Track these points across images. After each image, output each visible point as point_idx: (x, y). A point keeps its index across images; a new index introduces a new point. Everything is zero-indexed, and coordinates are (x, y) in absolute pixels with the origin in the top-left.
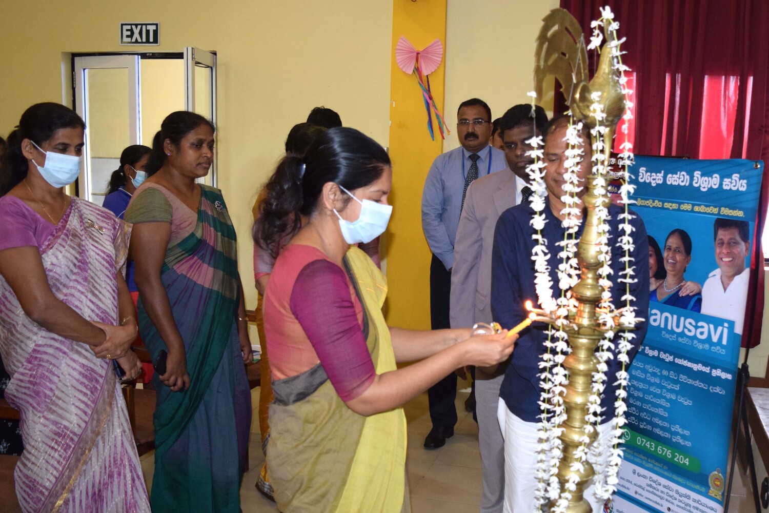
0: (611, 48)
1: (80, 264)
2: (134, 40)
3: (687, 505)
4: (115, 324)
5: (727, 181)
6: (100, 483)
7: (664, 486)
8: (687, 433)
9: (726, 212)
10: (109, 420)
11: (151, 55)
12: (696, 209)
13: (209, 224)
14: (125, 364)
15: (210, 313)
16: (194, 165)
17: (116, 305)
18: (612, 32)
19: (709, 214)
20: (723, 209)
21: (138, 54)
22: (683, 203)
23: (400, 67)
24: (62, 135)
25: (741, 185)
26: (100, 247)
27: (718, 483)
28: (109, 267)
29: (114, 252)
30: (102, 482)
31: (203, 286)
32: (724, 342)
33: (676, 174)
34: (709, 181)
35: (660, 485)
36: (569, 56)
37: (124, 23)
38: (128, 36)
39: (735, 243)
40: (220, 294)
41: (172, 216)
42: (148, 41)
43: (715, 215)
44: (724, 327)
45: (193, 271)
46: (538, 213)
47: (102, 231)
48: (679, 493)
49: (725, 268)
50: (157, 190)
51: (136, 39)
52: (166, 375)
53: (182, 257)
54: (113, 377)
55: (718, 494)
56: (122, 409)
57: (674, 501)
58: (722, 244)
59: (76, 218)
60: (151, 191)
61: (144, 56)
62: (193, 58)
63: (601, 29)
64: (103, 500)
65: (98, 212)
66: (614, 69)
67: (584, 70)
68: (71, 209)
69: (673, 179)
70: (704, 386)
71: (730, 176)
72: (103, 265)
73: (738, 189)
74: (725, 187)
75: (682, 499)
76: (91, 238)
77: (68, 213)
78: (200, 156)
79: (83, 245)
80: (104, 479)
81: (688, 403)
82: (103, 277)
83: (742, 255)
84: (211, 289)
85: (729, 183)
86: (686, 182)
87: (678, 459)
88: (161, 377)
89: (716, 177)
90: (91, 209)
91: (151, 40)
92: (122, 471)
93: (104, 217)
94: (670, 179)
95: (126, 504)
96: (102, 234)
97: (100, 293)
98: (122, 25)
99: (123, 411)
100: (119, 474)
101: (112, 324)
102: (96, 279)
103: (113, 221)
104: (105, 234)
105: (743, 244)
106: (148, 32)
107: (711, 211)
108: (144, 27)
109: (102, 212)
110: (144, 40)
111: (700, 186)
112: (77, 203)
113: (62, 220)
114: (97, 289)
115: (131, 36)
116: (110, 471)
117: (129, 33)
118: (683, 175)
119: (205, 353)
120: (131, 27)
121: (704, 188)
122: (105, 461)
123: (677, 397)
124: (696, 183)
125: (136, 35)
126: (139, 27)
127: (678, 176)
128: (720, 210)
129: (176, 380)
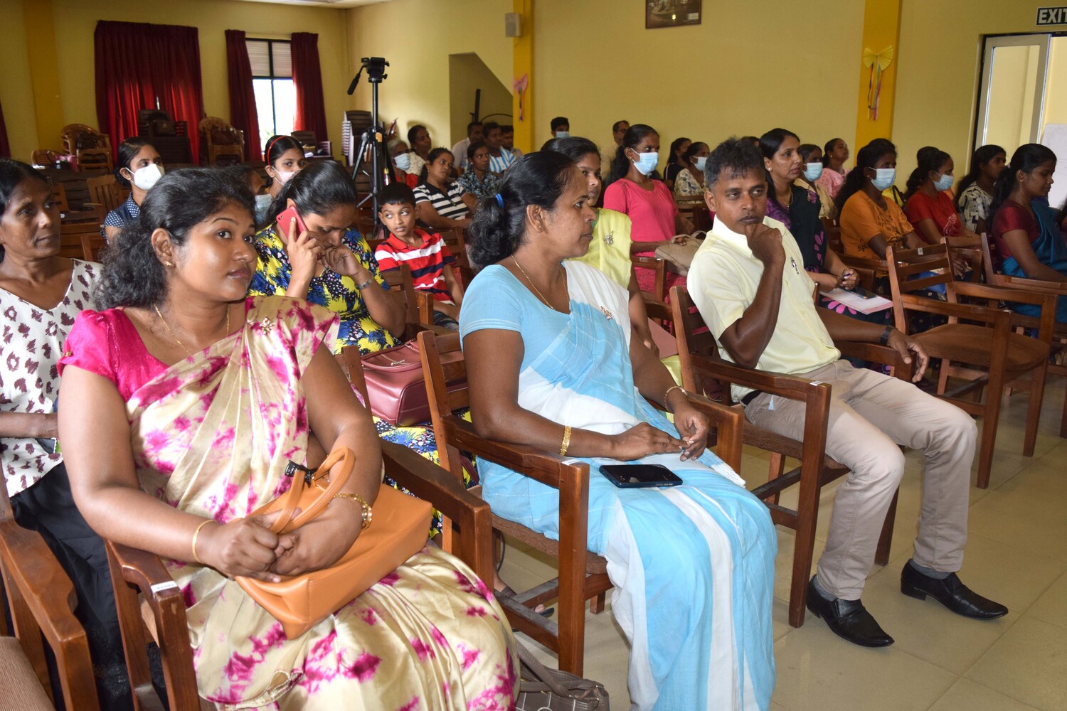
2: (1049, 21)
11: (1060, 33)
21: (1051, 33)
37: (1042, 8)
38: (1043, 19)
42: (1057, 22)
51: (1052, 21)
61: (1056, 34)
98: (1039, 9)
106: (1063, 14)
108: (1060, 10)
115: (1047, 19)
117: (1045, 16)
120: (1048, 11)
125: (1052, 17)
126: (1056, 10)
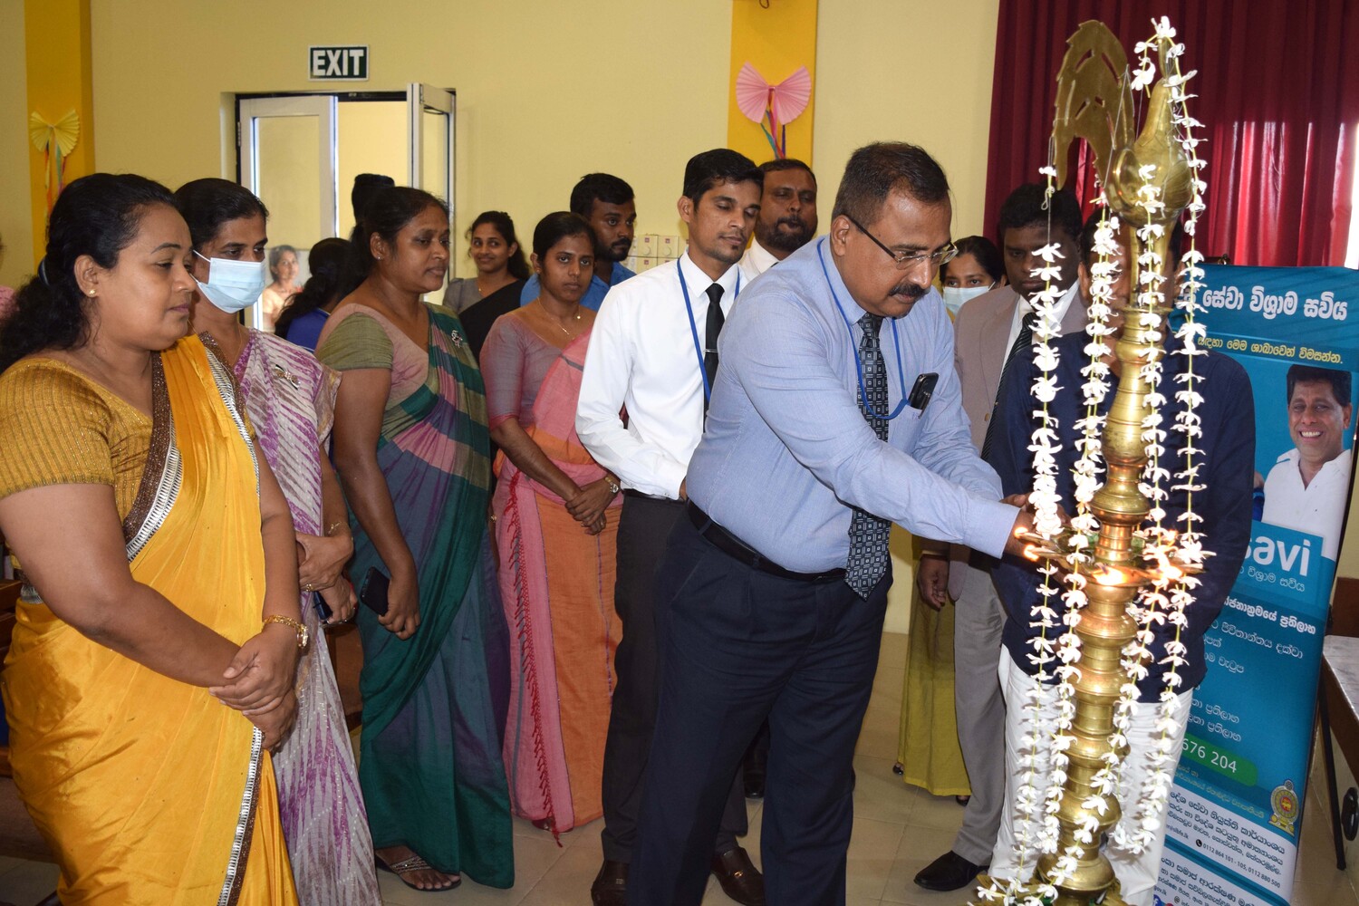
0: (1170, 88)
1: (265, 437)
2: (330, 73)
3: (1231, 838)
4: (317, 533)
5: (1311, 303)
6: (292, 788)
7: (1192, 805)
8: (1234, 719)
9: (1310, 355)
10: (309, 688)
11: (355, 95)
12: (1256, 348)
13: (446, 369)
14: (332, 598)
15: (451, 513)
16: (420, 272)
17: (319, 501)
18: (1172, 60)
19: (1278, 357)
20: (1303, 349)
21: (334, 94)
22: (1233, 339)
23: (744, 111)
24: (231, 230)
25: (1338, 311)
26: (294, 409)
27: (1289, 806)
28: (309, 442)
29: (315, 417)
30: (296, 785)
31: (440, 470)
32: (1304, 571)
33: (1221, 290)
34: (1279, 302)
35: (1184, 802)
36: (1106, 104)
37: (316, 46)
38: (320, 67)
39: (1325, 407)
40: (466, 483)
41: (392, 359)
42: (351, 75)
43: (1290, 359)
44: (1303, 546)
45: (424, 445)
46: (1046, 375)
47: (297, 384)
48: (1217, 818)
49: (1307, 449)
50: (369, 317)
51: (334, 72)
52: (389, 615)
53: (407, 424)
54: (314, 618)
55: (1288, 823)
56: (326, 669)
57: (1208, 830)
58: (1302, 407)
59: (258, 362)
60: (360, 319)
61: (344, 97)
62: (420, 100)
63: (1153, 55)
64: (298, 816)
65: (290, 353)
66: (1174, 125)
67: (1128, 127)
68: (249, 349)
69: (1215, 298)
70: (1267, 643)
71: (1316, 295)
72: (300, 439)
73: (1332, 316)
74: (1307, 314)
75: (1223, 827)
76: (280, 395)
77: (245, 354)
78: (429, 258)
79: (269, 407)
80: (300, 782)
81: (1237, 669)
82: (300, 458)
83: (1337, 428)
84: (453, 475)
85: (1316, 307)
86: (1238, 303)
87: (1218, 761)
88: (380, 618)
89: (1291, 296)
90: (279, 348)
91: (356, 72)
92: (329, 769)
93: (299, 361)
94: (1209, 298)
95: (335, 822)
96: (296, 388)
97: (296, 483)
98: (312, 50)
99: (327, 672)
100: (324, 774)
101: (313, 531)
102: (289, 460)
103: (312, 368)
104: (301, 388)
105: (1340, 408)
106: (351, 60)
107: (1282, 353)
108: (345, 52)
109: (296, 353)
110: (345, 72)
111: (1262, 310)
112: (259, 339)
113: (236, 367)
114: (290, 477)
115: (325, 67)
116: (309, 769)
117: (322, 62)
118: (1233, 292)
119: (444, 576)
120: (326, 53)
121: (1270, 313)
122: (302, 753)
123: (1217, 659)
124: (1256, 305)
125: (334, 65)
126: (338, 52)
127: (1223, 293)
128: (1298, 351)
129: (404, 622)
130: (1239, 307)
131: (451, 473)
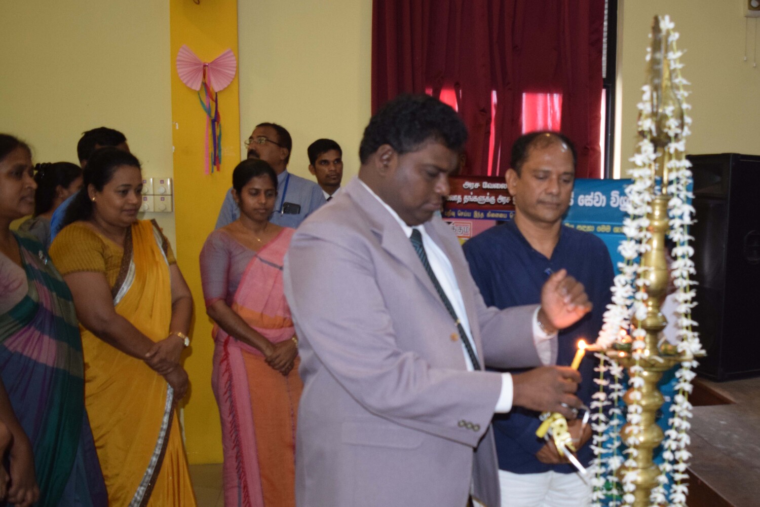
13: (40, 282)
15: (57, 399)
22: (600, 225)
23: (185, 82)
31: (46, 365)
33: (590, 195)
40: (67, 374)
45: (31, 346)
53: (14, 329)
69: (586, 200)
84: (57, 368)
86: (603, 202)
94: (582, 200)
111: (619, 206)
118: (598, 196)
119: (55, 452)
124: (615, 203)
130: (604, 205)
131: (55, 366)
